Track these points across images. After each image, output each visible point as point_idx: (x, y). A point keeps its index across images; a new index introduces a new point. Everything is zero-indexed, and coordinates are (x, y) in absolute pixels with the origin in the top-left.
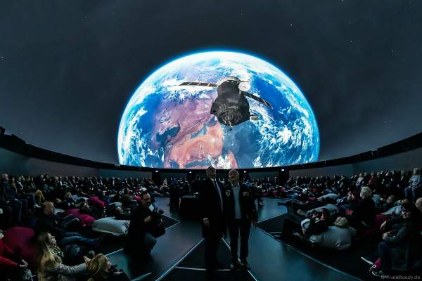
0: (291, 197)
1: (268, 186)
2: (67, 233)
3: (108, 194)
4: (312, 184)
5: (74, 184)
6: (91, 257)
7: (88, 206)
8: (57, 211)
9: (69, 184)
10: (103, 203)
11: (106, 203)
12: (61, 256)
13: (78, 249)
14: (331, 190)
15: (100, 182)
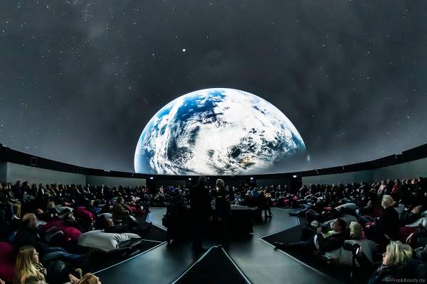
0: (304, 207)
1: (278, 195)
2: (51, 248)
3: (96, 204)
4: (328, 192)
5: (58, 193)
6: (77, 275)
7: (73, 217)
8: (38, 223)
9: (52, 193)
10: (91, 214)
11: (95, 214)
12: (43, 273)
13: (63, 266)
14: (349, 198)
15: (87, 190)
